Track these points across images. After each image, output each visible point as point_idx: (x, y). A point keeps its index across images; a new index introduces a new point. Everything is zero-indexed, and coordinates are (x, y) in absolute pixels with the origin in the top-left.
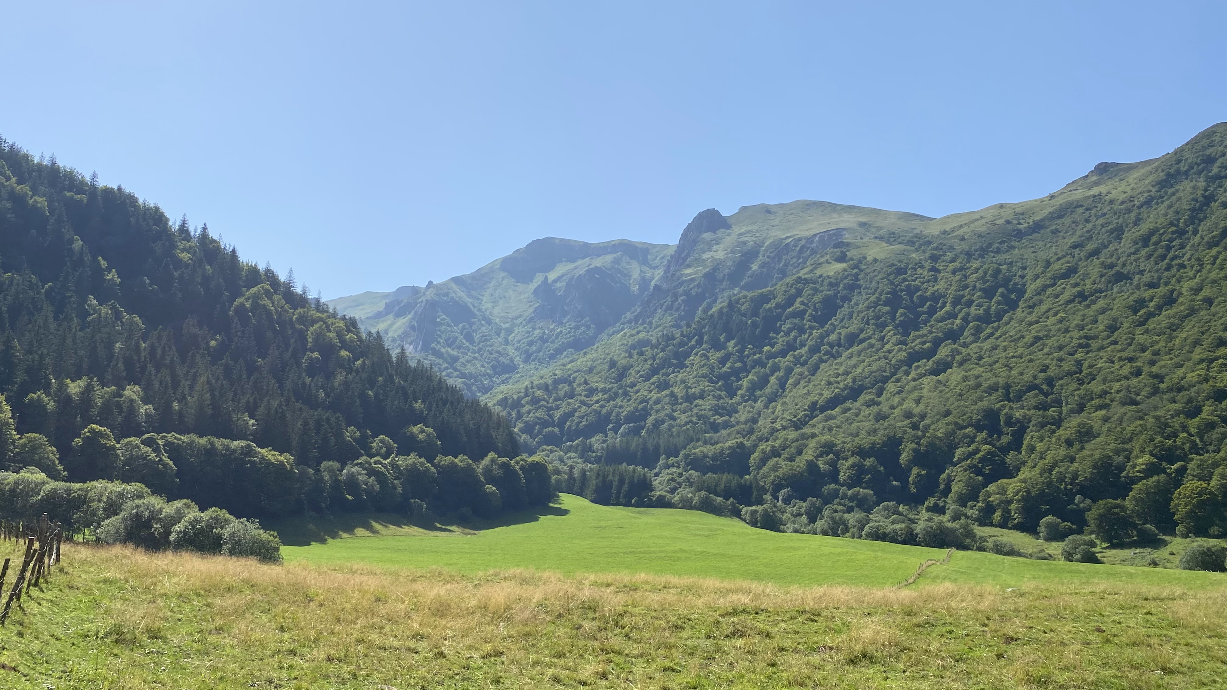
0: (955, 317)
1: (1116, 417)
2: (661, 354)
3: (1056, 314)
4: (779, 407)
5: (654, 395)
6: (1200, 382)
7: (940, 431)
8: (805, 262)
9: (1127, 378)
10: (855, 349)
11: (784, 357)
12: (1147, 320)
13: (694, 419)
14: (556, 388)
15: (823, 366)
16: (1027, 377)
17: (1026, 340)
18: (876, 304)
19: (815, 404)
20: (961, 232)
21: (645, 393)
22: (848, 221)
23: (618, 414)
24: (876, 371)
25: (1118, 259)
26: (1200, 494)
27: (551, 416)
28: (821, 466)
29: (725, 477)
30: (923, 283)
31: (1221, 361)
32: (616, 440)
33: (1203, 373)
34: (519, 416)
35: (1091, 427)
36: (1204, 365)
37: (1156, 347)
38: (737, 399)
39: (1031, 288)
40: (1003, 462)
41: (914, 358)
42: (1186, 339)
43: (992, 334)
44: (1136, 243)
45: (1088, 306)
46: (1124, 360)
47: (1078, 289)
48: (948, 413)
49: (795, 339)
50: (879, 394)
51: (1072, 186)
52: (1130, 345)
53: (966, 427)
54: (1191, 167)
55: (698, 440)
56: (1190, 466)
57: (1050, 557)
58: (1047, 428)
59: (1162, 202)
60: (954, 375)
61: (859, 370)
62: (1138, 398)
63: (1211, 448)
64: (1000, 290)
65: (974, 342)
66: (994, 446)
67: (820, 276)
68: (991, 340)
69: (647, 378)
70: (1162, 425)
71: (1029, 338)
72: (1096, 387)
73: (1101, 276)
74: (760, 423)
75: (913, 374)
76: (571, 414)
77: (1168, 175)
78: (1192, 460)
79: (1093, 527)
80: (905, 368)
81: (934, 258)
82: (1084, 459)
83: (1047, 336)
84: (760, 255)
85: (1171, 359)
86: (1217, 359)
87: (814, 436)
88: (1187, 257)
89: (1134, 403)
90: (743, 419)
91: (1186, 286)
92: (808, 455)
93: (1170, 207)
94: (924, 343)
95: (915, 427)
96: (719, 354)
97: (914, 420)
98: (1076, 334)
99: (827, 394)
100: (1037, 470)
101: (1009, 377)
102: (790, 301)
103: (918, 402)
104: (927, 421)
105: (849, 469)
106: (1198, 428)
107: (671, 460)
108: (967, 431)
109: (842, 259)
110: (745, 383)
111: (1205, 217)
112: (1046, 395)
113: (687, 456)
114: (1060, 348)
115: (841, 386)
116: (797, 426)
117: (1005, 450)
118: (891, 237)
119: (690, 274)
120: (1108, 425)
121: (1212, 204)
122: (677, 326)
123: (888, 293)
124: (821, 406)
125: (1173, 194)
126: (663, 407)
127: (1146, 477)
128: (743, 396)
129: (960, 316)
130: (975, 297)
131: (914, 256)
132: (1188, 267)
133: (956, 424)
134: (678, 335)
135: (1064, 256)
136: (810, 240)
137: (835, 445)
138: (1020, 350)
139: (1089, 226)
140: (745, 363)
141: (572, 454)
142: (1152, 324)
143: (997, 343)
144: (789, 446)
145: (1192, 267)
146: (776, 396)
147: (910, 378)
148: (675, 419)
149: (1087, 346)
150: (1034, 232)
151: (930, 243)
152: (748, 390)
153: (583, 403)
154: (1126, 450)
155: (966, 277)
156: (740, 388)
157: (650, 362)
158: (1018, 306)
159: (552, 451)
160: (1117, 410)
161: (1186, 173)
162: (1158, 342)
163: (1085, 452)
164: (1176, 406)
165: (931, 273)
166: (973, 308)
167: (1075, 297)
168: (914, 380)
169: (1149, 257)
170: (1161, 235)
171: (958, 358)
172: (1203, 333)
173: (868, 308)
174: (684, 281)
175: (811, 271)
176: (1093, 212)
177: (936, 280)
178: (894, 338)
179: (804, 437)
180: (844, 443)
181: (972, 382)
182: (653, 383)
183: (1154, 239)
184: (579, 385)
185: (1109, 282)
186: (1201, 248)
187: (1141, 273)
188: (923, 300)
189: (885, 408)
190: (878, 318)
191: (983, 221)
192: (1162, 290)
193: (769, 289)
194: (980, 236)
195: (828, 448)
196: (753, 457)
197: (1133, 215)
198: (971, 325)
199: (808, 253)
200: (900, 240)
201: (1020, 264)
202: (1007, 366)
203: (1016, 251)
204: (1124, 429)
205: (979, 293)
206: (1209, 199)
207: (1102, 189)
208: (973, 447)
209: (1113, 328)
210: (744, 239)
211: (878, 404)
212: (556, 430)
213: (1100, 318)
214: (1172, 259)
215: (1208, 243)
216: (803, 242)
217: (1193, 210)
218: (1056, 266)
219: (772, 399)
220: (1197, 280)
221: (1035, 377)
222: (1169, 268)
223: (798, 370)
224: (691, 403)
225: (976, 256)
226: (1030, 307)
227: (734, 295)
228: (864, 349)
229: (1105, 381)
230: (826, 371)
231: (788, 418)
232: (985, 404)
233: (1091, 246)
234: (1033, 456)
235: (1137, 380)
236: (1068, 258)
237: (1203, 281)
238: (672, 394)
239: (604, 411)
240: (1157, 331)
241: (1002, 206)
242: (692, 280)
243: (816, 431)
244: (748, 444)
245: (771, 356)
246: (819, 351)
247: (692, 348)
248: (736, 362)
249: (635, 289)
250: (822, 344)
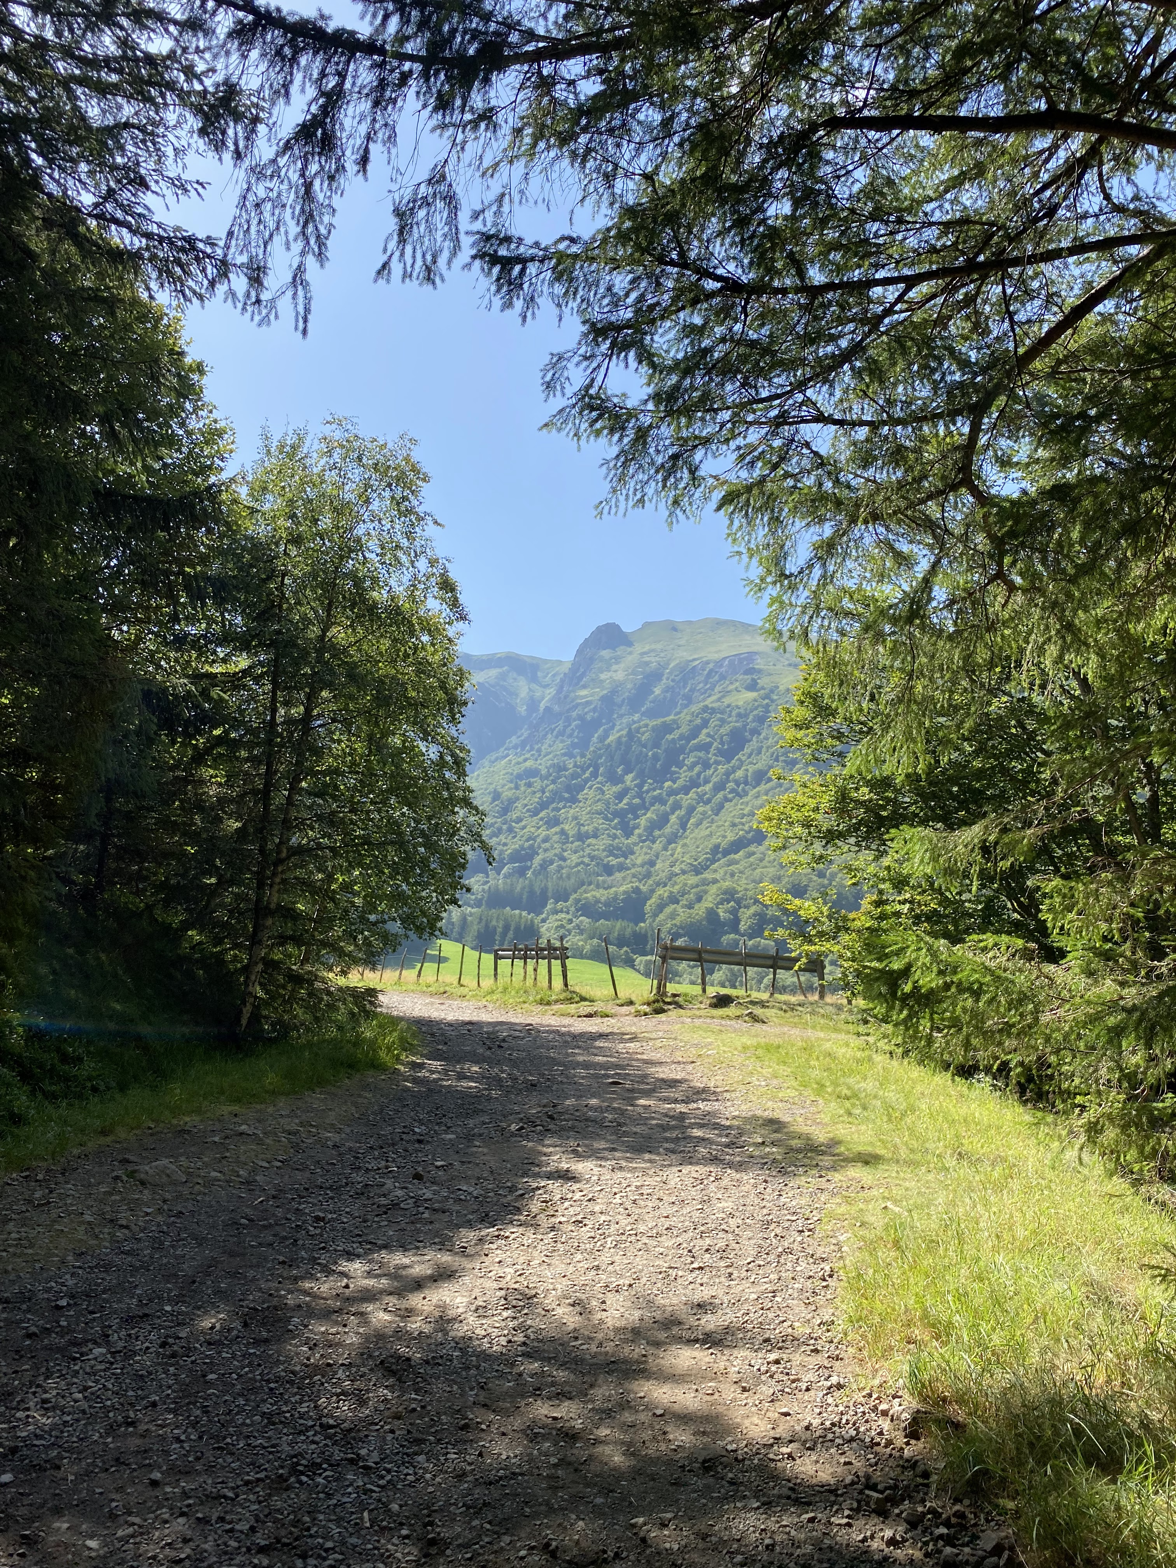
2: (551, 787)
4: (679, 850)
5: (543, 833)
8: (712, 689)
10: (763, 787)
11: (687, 794)
13: (586, 860)
15: (727, 805)
19: (717, 847)
21: (533, 830)
22: (761, 645)
23: (502, 852)
28: (721, 914)
29: (619, 924)
32: (500, 881)
38: (634, 839)
49: (699, 774)
55: (590, 884)
67: (729, 706)
69: (535, 813)
74: (657, 866)
84: (664, 677)
87: (715, 881)
90: (639, 861)
92: (708, 902)
96: (616, 789)
99: (731, 837)
102: (695, 733)
105: (750, 918)
107: (560, 905)
109: (752, 686)
110: (643, 821)
113: (577, 901)
115: (746, 828)
116: (697, 870)
119: (586, 696)
122: (569, 755)
124: (724, 849)
126: (552, 846)
128: (640, 836)
134: (571, 765)
136: (719, 663)
137: (737, 892)
140: (643, 799)
144: (689, 893)
146: (676, 837)
148: (564, 860)
152: (646, 829)
156: (637, 827)
157: (538, 795)
174: (578, 705)
175: (719, 700)
179: (705, 883)
180: (746, 890)
182: (542, 819)
193: (673, 717)
195: (729, 895)
196: (649, 903)
199: (717, 678)
210: (646, 659)
216: (711, 666)
219: (672, 839)
223: (700, 809)
224: (583, 843)
227: (634, 722)
228: (772, 788)
230: (731, 811)
231: (688, 861)
238: (563, 832)
242: (588, 703)
243: (718, 876)
244: (644, 889)
245: (672, 792)
246: (724, 789)
247: (586, 781)
248: (634, 797)
249: (522, 710)
250: (728, 781)
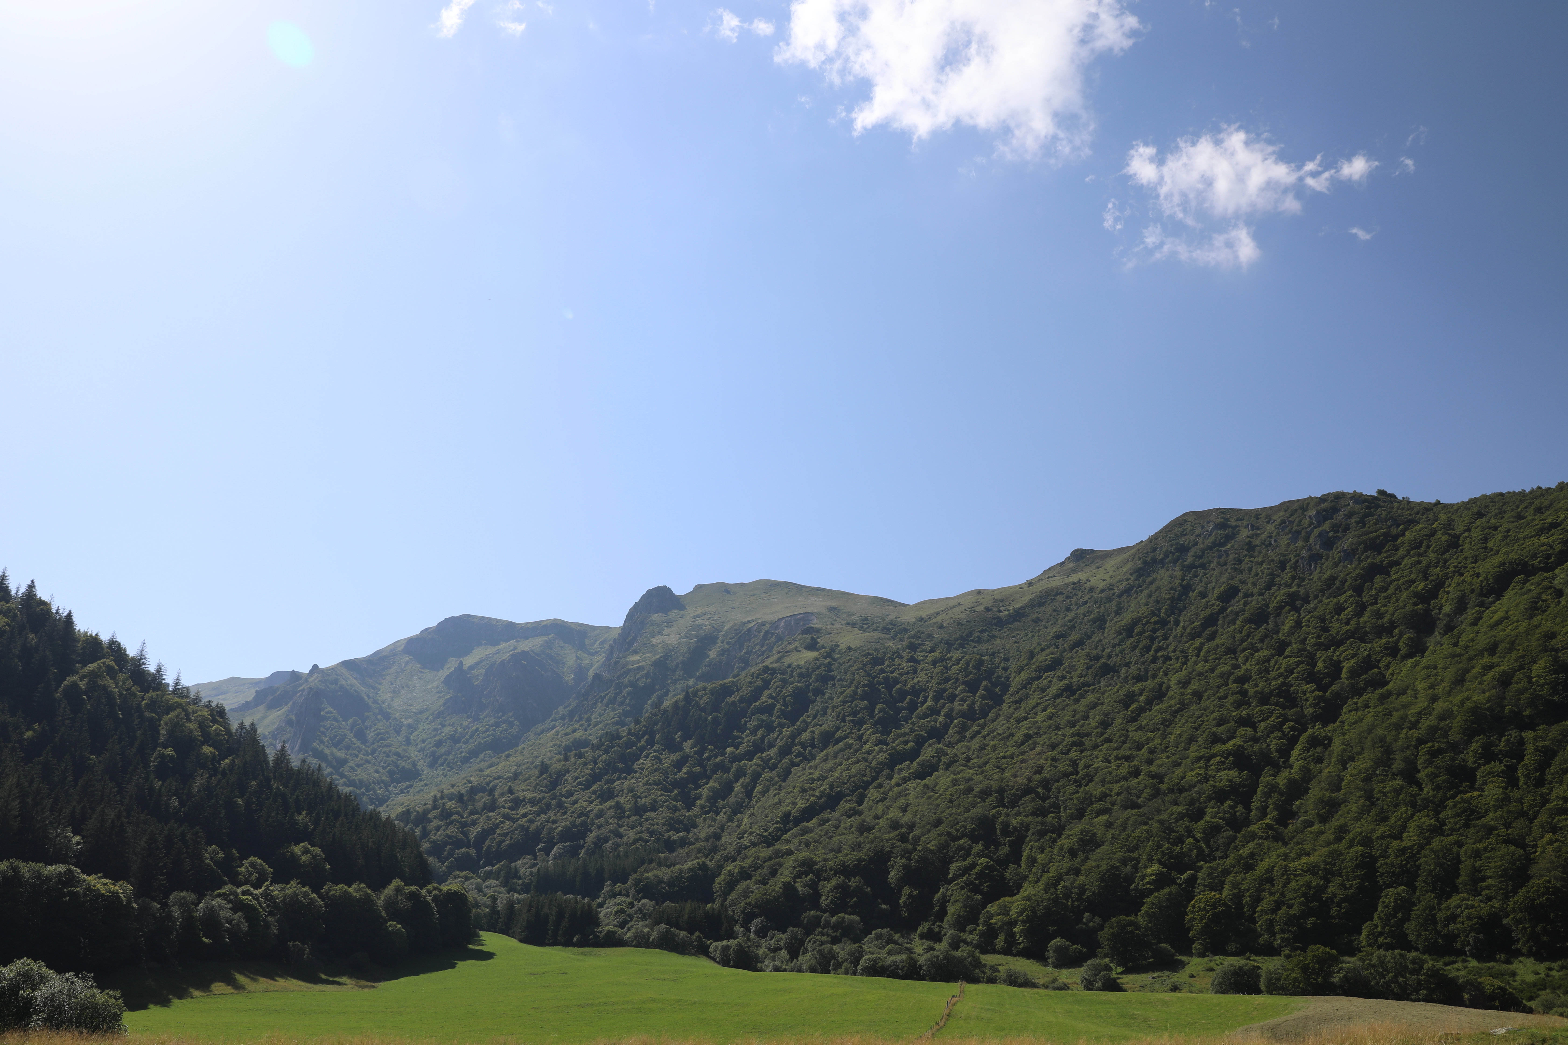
0: (938, 713)
1: (1119, 822)
2: (604, 757)
3: (1044, 710)
4: (746, 820)
5: (596, 807)
6: (1199, 782)
7: (932, 843)
8: (771, 649)
9: (1125, 779)
10: (830, 750)
11: (751, 760)
12: (1139, 715)
13: (645, 836)
14: (472, 799)
15: (794, 770)
16: (1021, 780)
17: (1016, 738)
18: (853, 698)
19: (787, 815)
20: (939, 619)
21: (585, 804)
22: (817, 605)
23: (551, 831)
24: (855, 776)
25: (1103, 650)
26: (1214, 906)
27: (465, 834)
28: (800, 889)
29: (688, 907)
30: (902, 675)
31: (1218, 758)
32: (550, 862)
33: (1202, 772)
34: (425, 834)
35: (1094, 834)
36: (1202, 763)
37: (1151, 745)
38: (696, 810)
39: (1016, 681)
40: (1003, 877)
41: (895, 759)
42: (1180, 735)
43: (979, 732)
44: (1120, 633)
45: (1077, 701)
46: (1120, 759)
47: (1065, 682)
48: (938, 822)
49: (762, 738)
50: (860, 802)
51: (1049, 573)
52: (1124, 742)
53: (959, 838)
54: (1166, 556)
55: (651, 862)
56: (1200, 875)
57: (1065, 987)
58: (1047, 837)
59: (1141, 591)
60: (942, 779)
61: (836, 774)
62: (1140, 801)
63: (1218, 854)
64: (984, 683)
65: (959, 741)
66: (991, 858)
67: (789, 666)
68: (978, 739)
69: (587, 786)
70: (1167, 829)
71: (1018, 737)
72: (1095, 789)
73: (1088, 668)
74: (724, 839)
75: (896, 779)
76: (492, 830)
77: (1145, 563)
78: (1201, 868)
79: (1106, 949)
80: (886, 771)
81: (913, 647)
82: (1089, 871)
83: (1037, 733)
84: (719, 641)
85: (1168, 757)
86: (1214, 756)
87: (790, 853)
88: (1171, 648)
89: (1135, 806)
90: (703, 835)
91: (1174, 679)
92: (784, 877)
93: (1150, 596)
94: (906, 743)
95: (904, 839)
96: (673, 757)
97: (904, 830)
98: (1069, 731)
99: (801, 803)
100: (1041, 885)
101: (1002, 780)
102: (756, 694)
103: (904, 810)
104: (916, 832)
105: (831, 891)
106: (1204, 832)
107: (619, 887)
108: (961, 842)
109: (812, 646)
110: (705, 791)
111: (1185, 608)
112: (1044, 799)
113: (638, 882)
114: (1053, 747)
115: (817, 793)
116: (769, 841)
117: (1003, 863)
118: (864, 624)
119: (637, 662)
120: (1111, 831)
121: (1190, 594)
122: (623, 724)
123: (864, 686)
124: (796, 818)
125: (1151, 583)
126: (607, 822)
127: (1158, 889)
128: (702, 807)
129: (943, 712)
130: (957, 691)
131: (890, 644)
132: (1174, 659)
133: (949, 834)
134: (625, 734)
135: (1048, 647)
136: (775, 624)
137: (815, 864)
138: (1011, 750)
139: (1071, 615)
140: (704, 768)
141: (493, 882)
142: (1144, 720)
143: (985, 742)
144: (761, 867)
145: (1177, 659)
146: (742, 806)
147: (893, 782)
148: (621, 836)
149: (1081, 744)
150: (1015, 620)
151: (906, 630)
152: (709, 799)
153: (506, 817)
154: (1132, 859)
155: (947, 669)
156: (699, 797)
157: (590, 766)
158: (1003, 701)
159: (467, 879)
160: (1120, 815)
161: (1162, 562)
162: (1153, 739)
163: (1091, 863)
164: (1180, 809)
165: (910, 664)
166: (956, 703)
167: (1063, 690)
168: (898, 785)
169: (1134, 648)
170: (1144, 625)
171: (944, 759)
172: (1197, 729)
173: (844, 702)
174: (629, 671)
175: (778, 660)
176: (1074, 600)
177: (915, 672)
178: (873, 738)
179: (778, 856)
180: (825, 860)
181: (962, 786)
182: (594, 793)
183: (1138, 629)
184: (502, 795)
185: (1096, 675)
186: (1184, 639)
187: (1127, 665)
188: (903, 694)
189: (868, 818)
190: (855, 714)
191: (962, 608)
192: (1151, 683)
193: (730, 679)
194: (959, 624)
195: (807, 867)
196: (718, 880)
197: (1114, 603)
198: (955, 722)
199: (773, 639)
200: (874, 627)
201: (1002, 655)
202: (998, 767)
203: (998, 641)
204: (1129, 836)
205: (962, 687)
206: (1187, 589)
207: (1081, 576)
208: (969, 861)
209: (1105, 724)
210: (699, 622)
211: (860, 813)
212: (472, 851)
213: (1092, 712)
214: (1157, 651)
215: (1190, 634)
216: (767, 627)
217: (1172, 599)
218: (1041, 657)
219: (738, 809)
220: (1183, 673)
221: (1029, 779)
222: (1154, 660)
223: (766, 775)
224: (641, 817)
225: (956, 646)
226: (1016, 702)
227: (690, 687)
228: (841, 750)
229: (1103, 782)
230: (800, 776)
231: (758, 832)
232: (978, 811)
233: (1074, 637)
234: (1034, 870)
235: (1136, 781)
236: (1052, 649)
237: (1191, 673)
238: (618, 806)
239: (533, 827)
240: (1152, 727)
241: (979, 592)
242: (639, 669)
243: (792, 847)
244: (711, 865)
245: (735, 759)
246: (790, 753)
247: (642, 749)
248: (694, 766)
249: (570, 678)
250: (793, 744)
